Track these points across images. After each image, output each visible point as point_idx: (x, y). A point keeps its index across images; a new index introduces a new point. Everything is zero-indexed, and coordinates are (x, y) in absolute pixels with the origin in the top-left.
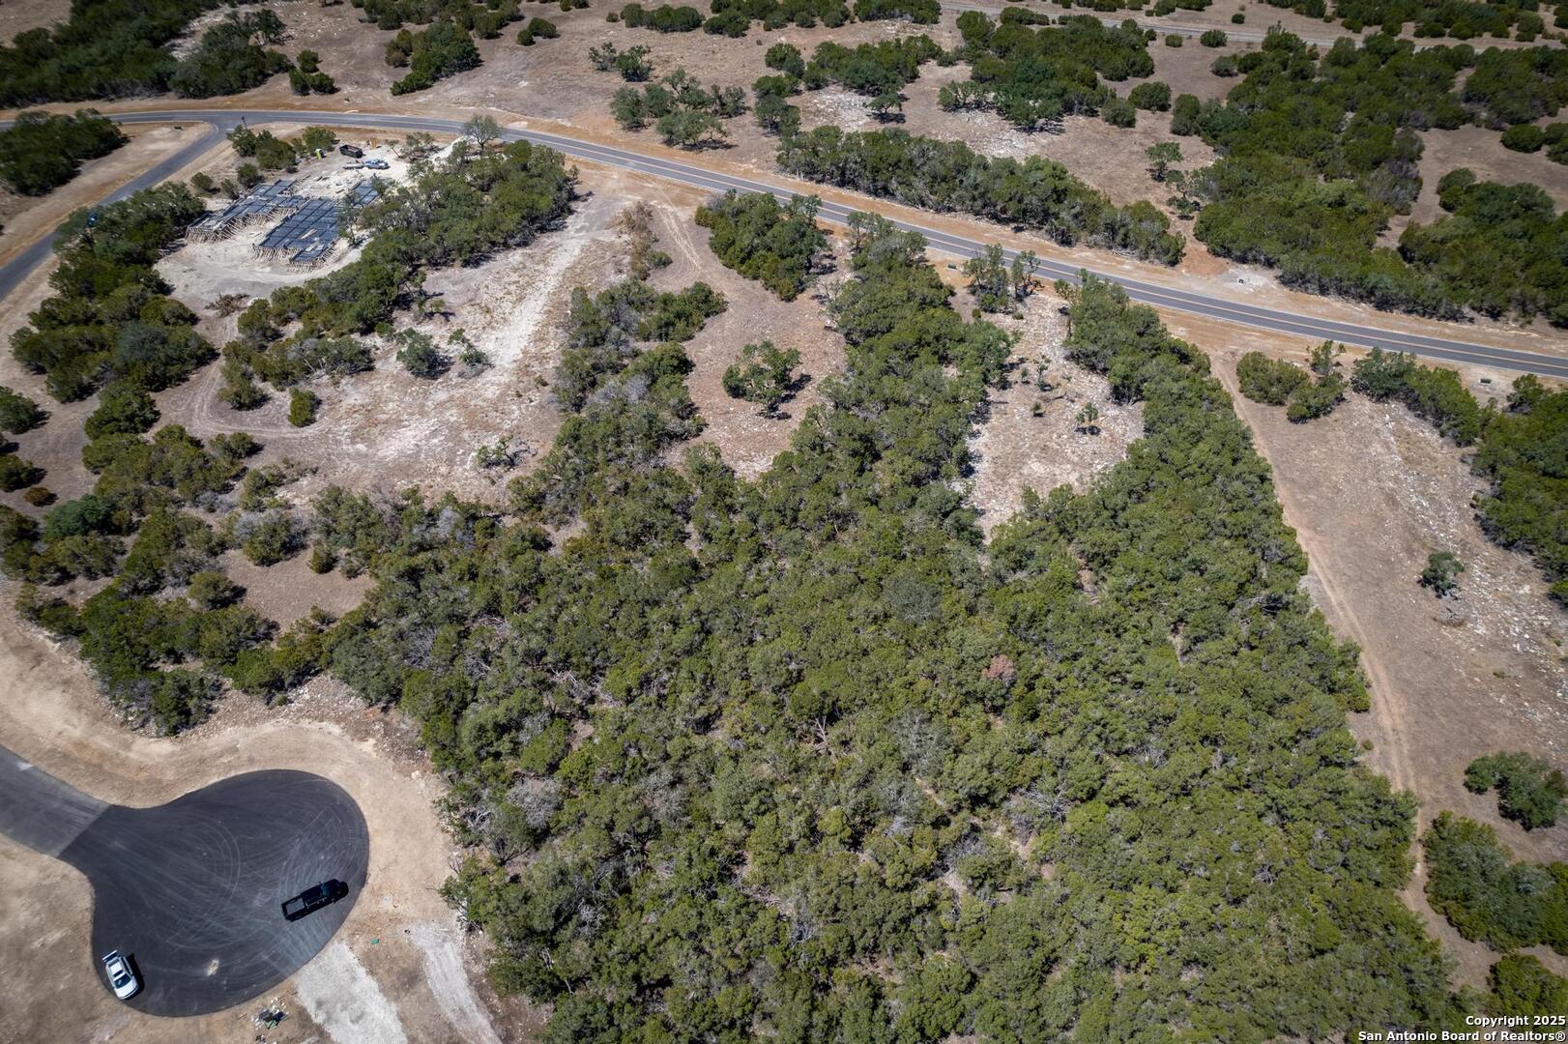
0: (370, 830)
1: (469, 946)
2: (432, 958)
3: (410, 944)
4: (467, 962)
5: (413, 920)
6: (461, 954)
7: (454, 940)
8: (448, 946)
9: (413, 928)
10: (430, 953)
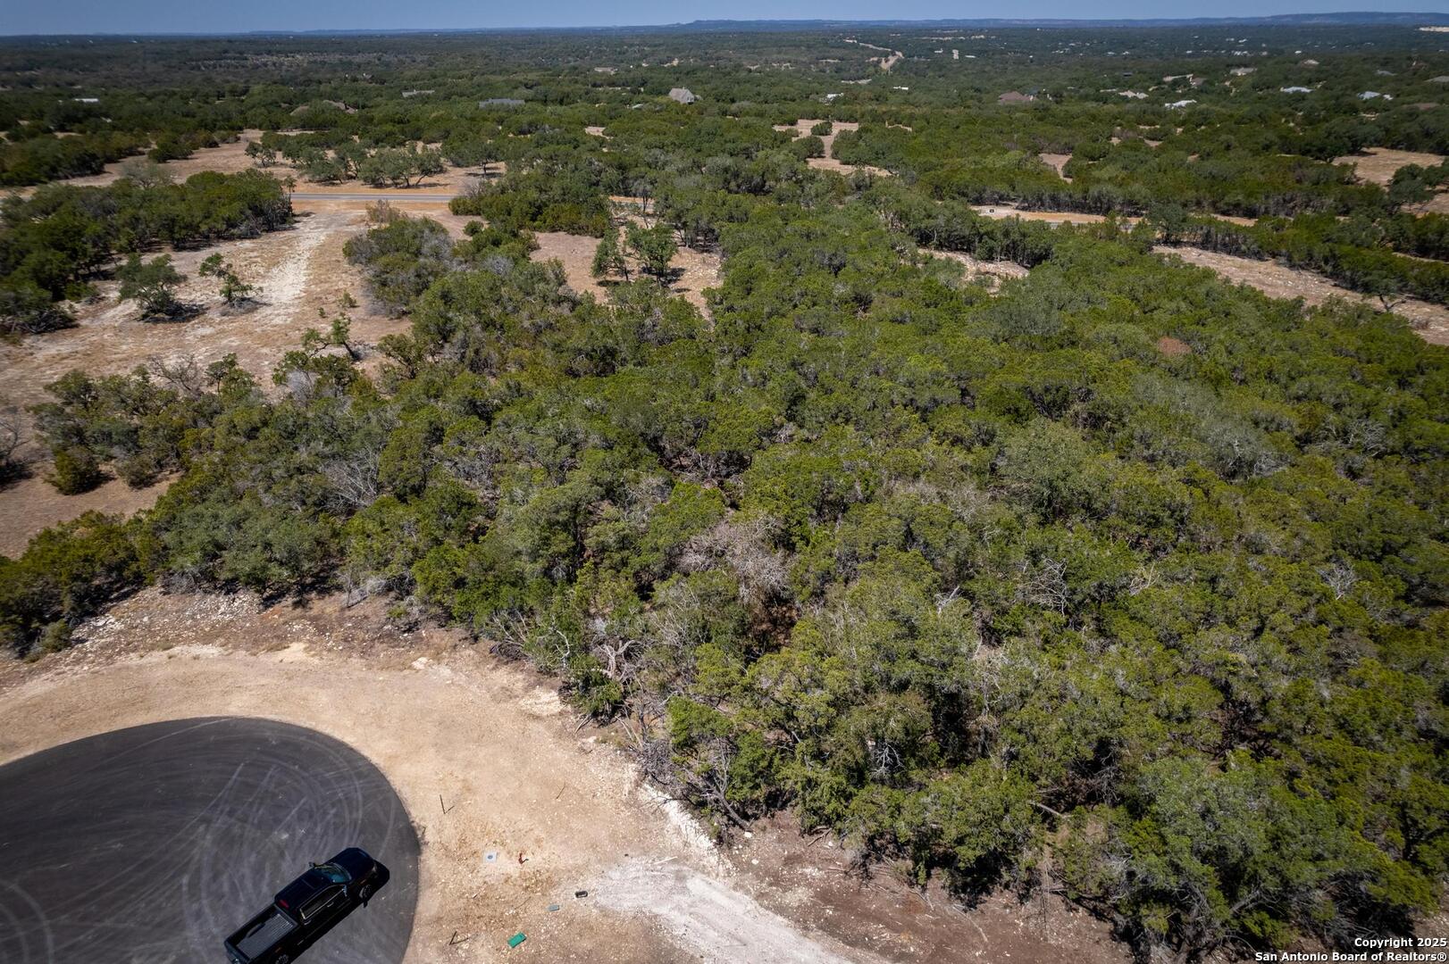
0: (375, 760)
1: (743, 867)
2: (679, 919)
3: (604, 912)
4: (760, 896)
5: (580, 871)
6: (737, 887)
7: (703, 870)
8: (696, 884)
9: (590, 883)
10: (663, 910)
